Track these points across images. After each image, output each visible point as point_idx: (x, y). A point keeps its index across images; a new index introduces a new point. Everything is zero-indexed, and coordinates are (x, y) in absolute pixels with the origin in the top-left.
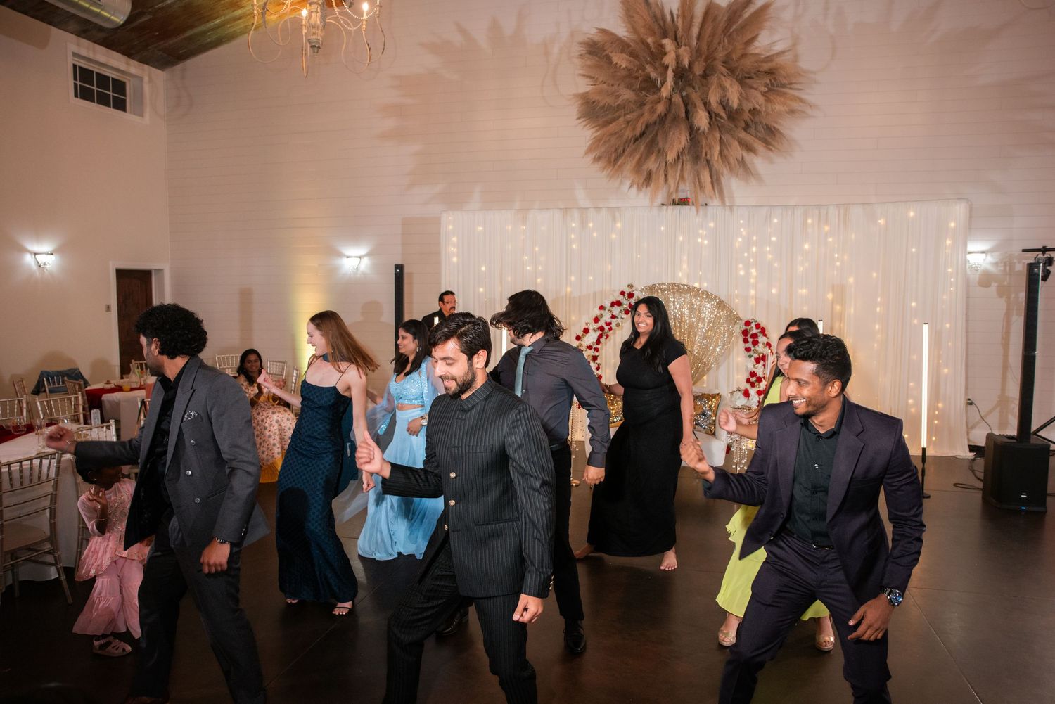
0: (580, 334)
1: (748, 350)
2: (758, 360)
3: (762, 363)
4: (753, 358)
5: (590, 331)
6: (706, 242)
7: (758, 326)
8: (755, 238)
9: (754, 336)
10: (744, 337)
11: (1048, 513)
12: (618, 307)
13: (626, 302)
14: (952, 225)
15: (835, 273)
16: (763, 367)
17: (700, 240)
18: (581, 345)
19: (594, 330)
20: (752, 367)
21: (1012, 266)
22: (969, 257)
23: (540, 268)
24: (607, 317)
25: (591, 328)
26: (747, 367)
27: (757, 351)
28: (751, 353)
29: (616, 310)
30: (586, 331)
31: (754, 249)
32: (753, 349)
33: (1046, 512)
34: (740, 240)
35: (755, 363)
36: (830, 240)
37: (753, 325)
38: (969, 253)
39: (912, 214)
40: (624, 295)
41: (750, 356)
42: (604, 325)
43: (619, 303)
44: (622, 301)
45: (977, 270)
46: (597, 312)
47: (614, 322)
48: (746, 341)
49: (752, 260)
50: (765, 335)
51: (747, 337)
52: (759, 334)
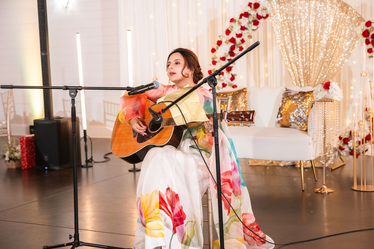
1: (370, 51)
5: (223, 43)
10: (365, 39)
12: (247, 19)
13: (253, 13)
18: (216, 57)
19: (226, 42)
24: (236, 30)
25: (224, 40)
28: (373, 54)
29: (245, 22)
40: (251, 7)
42: (235, 37)
43: (246, 15)
44: (249, 13)
46: (228, 25)
47: (244, 32)
48: (367, 42)
51: (368, 38)
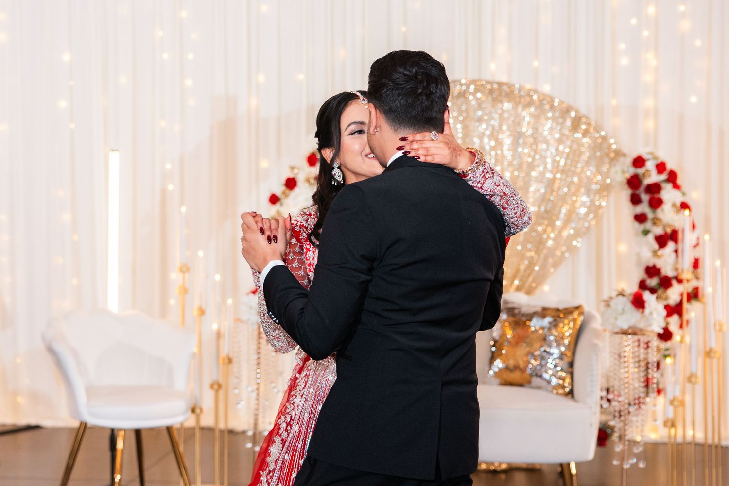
0: (279, 189)
1: (640, 218)
2: (662, 241)
3: (671, 245)
4: (651, 238)
5: (299, 183)
7: (661, 167)
9: (654, 189)
10: (631, 192)
16: (673, 255)
18: (279, 214)
20: (649, 254)
25: (301, 178)
26: (638, 255)
27: (660, 220)
28: (648, 225)
30: (291, 184)
32: (650, 215)
35: (656, 246)
37: (650, 165)
41: (646, 232)
48: (635, 200)
51: (637, 192)
52: (664, 185)
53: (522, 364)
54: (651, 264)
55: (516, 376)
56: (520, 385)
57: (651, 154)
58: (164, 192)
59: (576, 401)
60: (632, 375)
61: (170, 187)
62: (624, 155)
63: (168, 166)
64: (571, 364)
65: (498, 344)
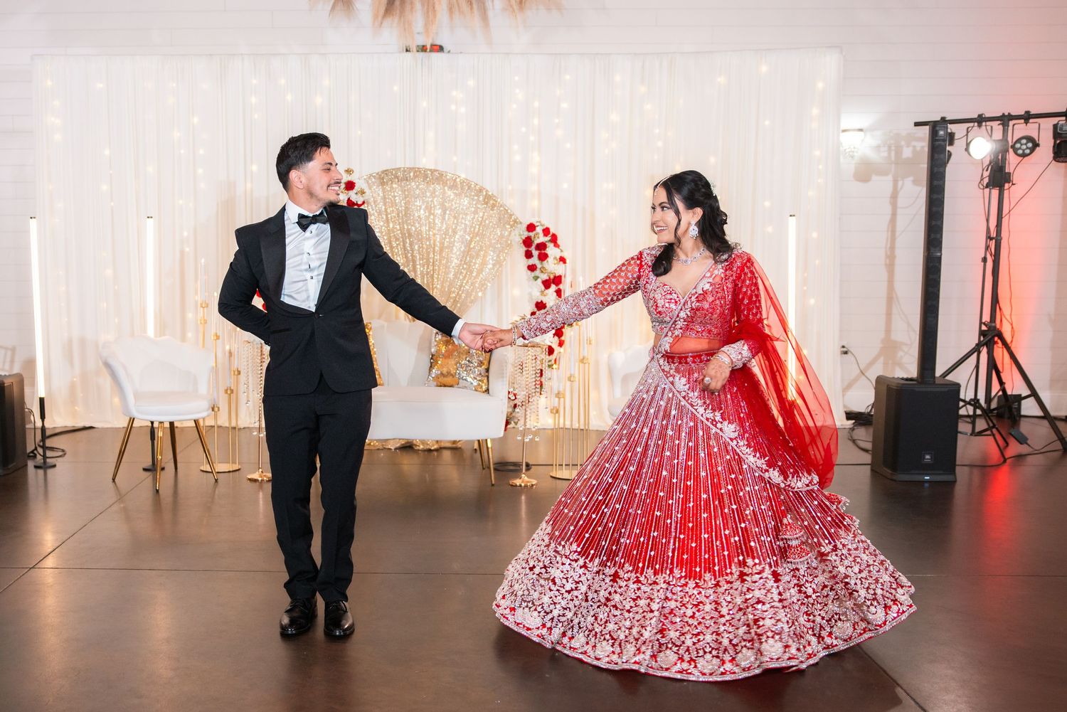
1: (532, 268)
2: (547, 284)
3: (553, 287)
4: (539, 281)
6: (463, 110)
7: (546, 231)
8: (536, 104)
9: (542, 247)
11: (958, 483)
14: (820, 85)
15: (656, 157)
16: (555, 294)
17: (453, 107)
20: (539, 294)
21: (899, 151)
22: (843, 137)
23: (202, 152)
26: (530, 294)
27: (546, 269)
28: (537, 273)
31: (536, 121)
32: (539, 266)
33: (955, 482)
34: (515, 106)
35: (543, 288)
36: (648, 107)
37: (539, 230)
38: (844, 131)
39: (764, 69)
41: (536, 278)
45: (852, 157)
48: (528, 255)
49: (532, 138)
50: (557, 245)
51: (530, 249)
52: (548, 244)
53: (453, 372)
54: (539, 301)
55: (448, 380)
56: (451, 386)
57: (540, 222)
58: (182, 253)
59: (492, 396)
60: (529, 377)
61: (187, 249)
62: (521, 223)
63: (185, 234)
64: (487, 370)
65: (434, 358)
